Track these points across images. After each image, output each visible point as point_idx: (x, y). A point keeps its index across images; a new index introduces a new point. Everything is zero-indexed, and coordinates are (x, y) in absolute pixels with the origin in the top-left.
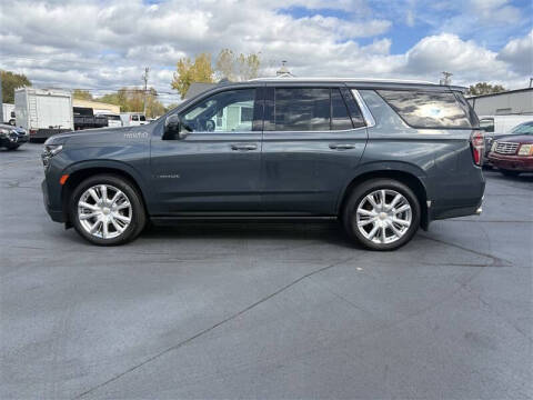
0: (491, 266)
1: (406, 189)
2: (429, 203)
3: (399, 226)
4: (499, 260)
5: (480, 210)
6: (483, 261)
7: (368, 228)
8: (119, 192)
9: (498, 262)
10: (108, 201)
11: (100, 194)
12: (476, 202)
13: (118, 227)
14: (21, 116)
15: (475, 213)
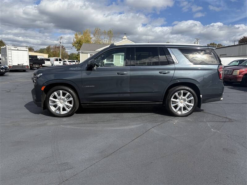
0: (228, 122)
1: (192, 90)
2: (201, 96)
3: (188, 106)
4: (231, 119)
5: (222, 99)
6: (224, 120)
7: (176, 107)
8: (68, 94)
9: (230, 120)
10: (63, 97)
11: (59, 95)
12: (220, 95)
13: (67, 109)
14: (4, 60)
15: (220, 100)
